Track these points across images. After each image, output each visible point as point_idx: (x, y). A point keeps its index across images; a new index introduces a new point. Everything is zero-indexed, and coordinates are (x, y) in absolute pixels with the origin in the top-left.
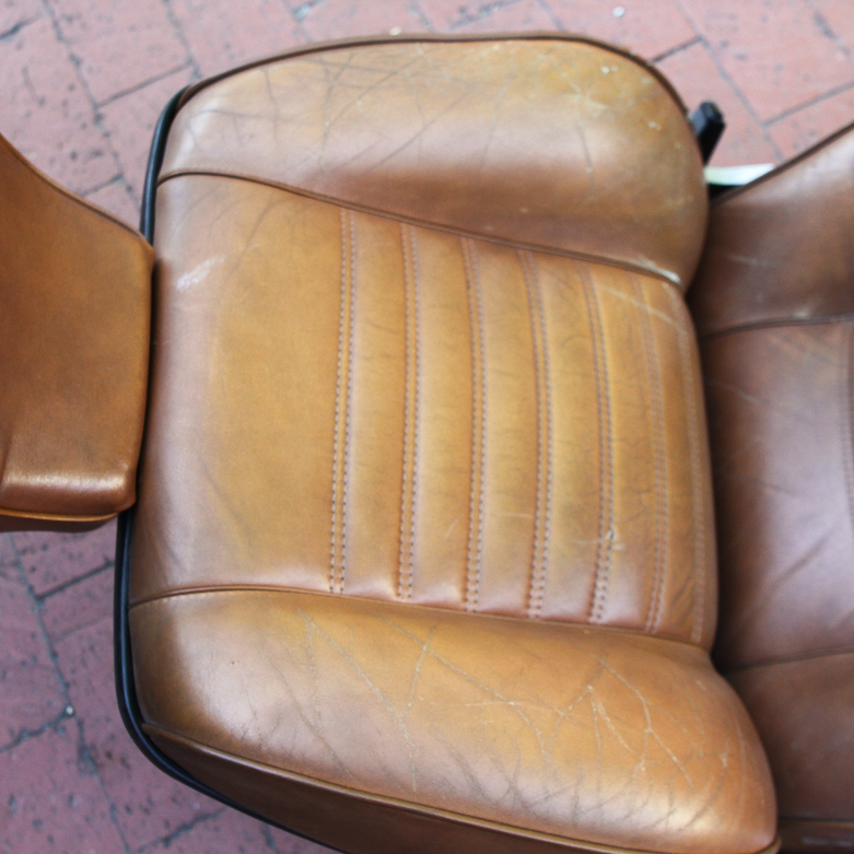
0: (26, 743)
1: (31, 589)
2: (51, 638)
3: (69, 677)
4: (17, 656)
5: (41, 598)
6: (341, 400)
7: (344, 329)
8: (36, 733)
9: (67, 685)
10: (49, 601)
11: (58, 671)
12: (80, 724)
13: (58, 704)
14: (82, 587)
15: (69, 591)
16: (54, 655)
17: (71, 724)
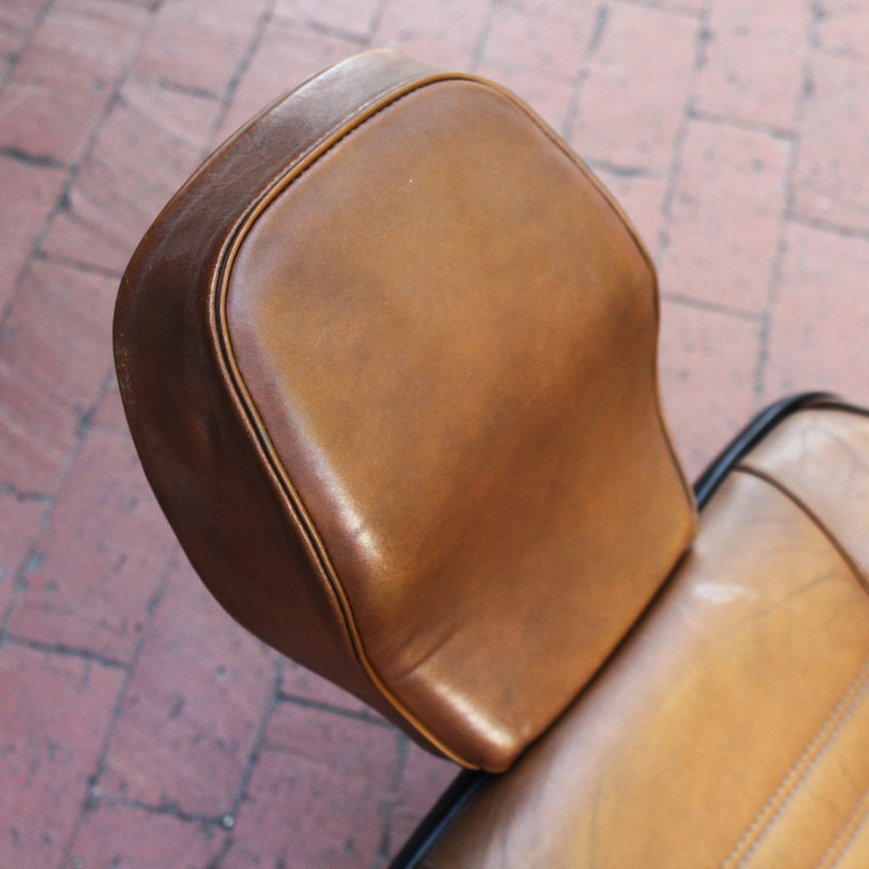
0: (168, 820)
1: (279, 681)
2: (263, 742)
3: (252, 791)
4: (222, 732)
5: (282, 696)
6: (762, 819)
7: (812, 749)
8: (184, 817)
9: (245, 797)
10: (287, 707)
11: (247, 777)
12: (229, 843)
13: (223, 806)
14: (326, 717)
15: (311, 713)
16: (254, 758)
17: (220, 835)
